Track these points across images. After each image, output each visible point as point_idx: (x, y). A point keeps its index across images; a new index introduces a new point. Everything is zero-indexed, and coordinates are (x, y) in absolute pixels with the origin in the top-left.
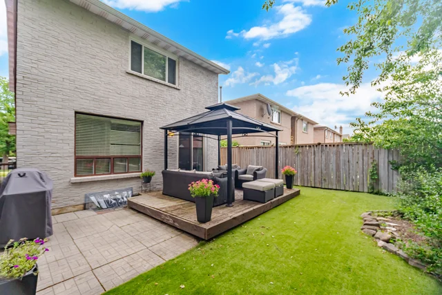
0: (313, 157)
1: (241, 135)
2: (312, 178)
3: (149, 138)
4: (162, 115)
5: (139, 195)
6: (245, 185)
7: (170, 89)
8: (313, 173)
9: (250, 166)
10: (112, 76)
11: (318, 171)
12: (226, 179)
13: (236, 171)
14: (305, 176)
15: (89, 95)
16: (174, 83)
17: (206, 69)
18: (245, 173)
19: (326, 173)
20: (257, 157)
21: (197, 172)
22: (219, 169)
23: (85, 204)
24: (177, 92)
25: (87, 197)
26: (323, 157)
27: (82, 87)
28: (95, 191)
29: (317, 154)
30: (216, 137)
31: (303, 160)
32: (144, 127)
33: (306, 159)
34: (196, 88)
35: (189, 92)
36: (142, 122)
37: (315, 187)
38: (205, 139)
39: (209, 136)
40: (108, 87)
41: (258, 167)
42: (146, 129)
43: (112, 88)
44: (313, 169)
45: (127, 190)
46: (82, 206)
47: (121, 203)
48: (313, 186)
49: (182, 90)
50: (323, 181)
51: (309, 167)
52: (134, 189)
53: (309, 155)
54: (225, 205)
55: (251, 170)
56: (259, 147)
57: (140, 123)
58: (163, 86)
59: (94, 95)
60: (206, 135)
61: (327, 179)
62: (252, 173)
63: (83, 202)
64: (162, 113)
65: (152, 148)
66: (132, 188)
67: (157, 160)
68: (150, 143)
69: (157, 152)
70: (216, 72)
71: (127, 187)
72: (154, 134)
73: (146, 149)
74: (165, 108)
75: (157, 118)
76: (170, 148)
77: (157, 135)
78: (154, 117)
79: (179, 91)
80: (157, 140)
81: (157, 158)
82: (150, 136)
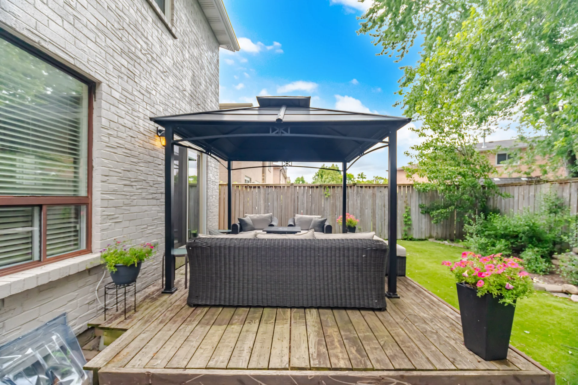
3: (113, 141)
4: (144, 83)
7: (159, 24)
17: (207, 21)
24: (170, 40)
32: (102, 102)
35: (187, 54)
36: (92, 86)
42: (105, 112)
49: (178, 42)
52: (70, 316)
58: (145, 5)
64: (143, 78)
65: (120, 175)
66: (64, 314)
67: (134, 209)
68: (116, 157)
69: (132, 186)
70: (219, 39)
71: (46, 318)
72: (125, 135)
73: (107, 178)
74: (149, 69)
75: (133, 87)
76: (156, 177)
77: (133, 139)
78: (127, 82)
79: (174, 40)
80: (133, 153)
81: (132, 204)
82: (118, 137)
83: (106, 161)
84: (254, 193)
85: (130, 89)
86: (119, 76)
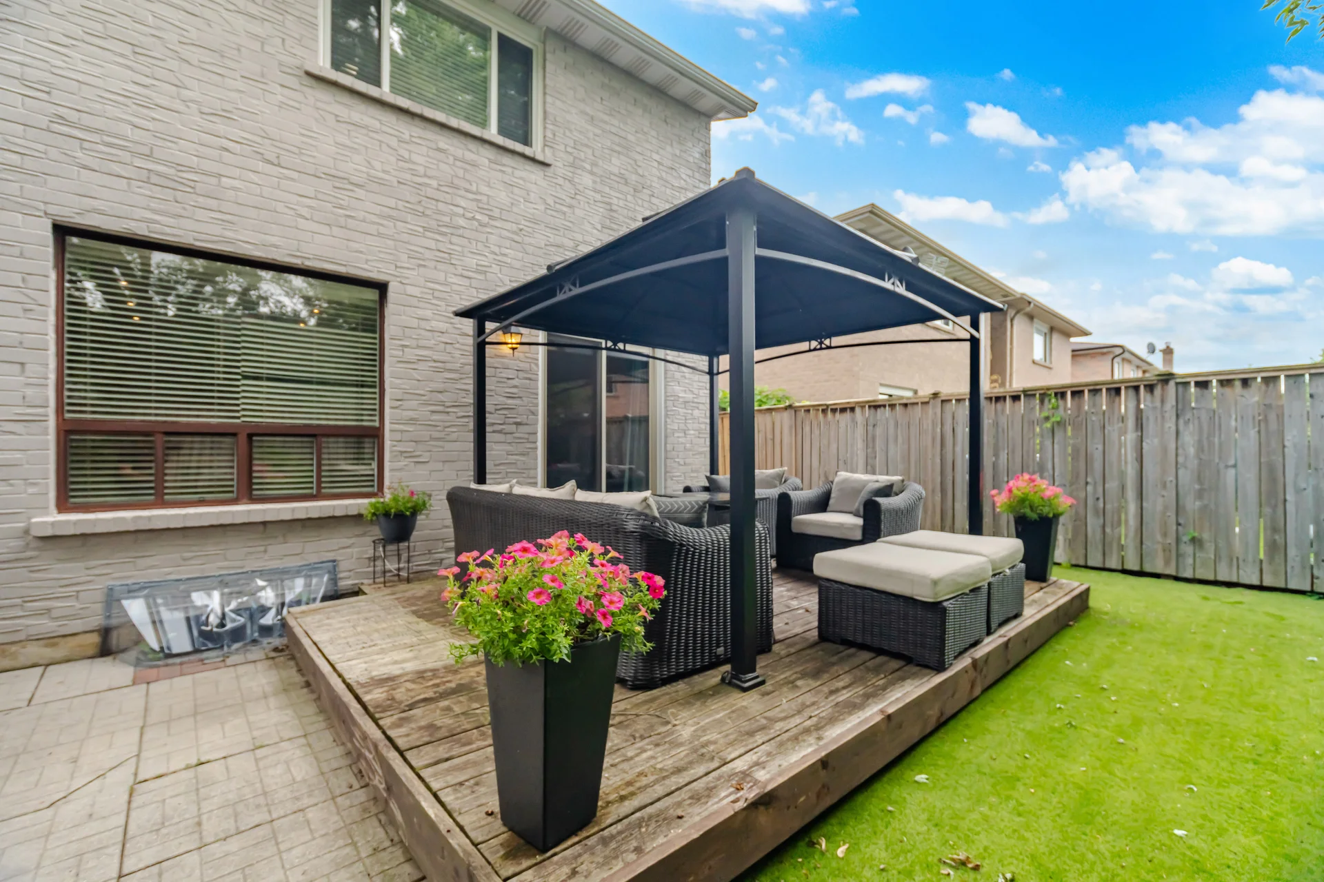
0: (1131, 436)
1: (804, 346)
2: (1126, 533)
3: (410, 354)
4: (472, 262)
5: (357, 592)
6: (826, 563)
7: (507, 159)
8: (1132, 508)
9: (843, 475)
10: (240, 84)
11: (1158, 503)
12: (723, 532)
13: (784, 500)
14: (1093, 523)
15: (126, 156)
16: (526, 141)
17: (658, 91)
18: (822, 504)
19: (1204, 509)
20: (870, 441)
21: (583, 496)
22: (712, 487)
23: (105, 632)
24: (533, 174)
25: (112, 599)
26: (1189, 439)
27: (87, 120)
28: (154, 575)
29: (1151, 427)
30: (702, 361)
31: (1081, 456)
32: (390, 309)
33: (1096, 448)
34: (616, 164)
35: (587, 180)
36: (381, 288)
37: (1140, 574)
38: (658, 370)
39: (671, 355)
40: (221, 127)
41: (884, 479)
42: (395, 318)
43: (236, 133)
44: (1131, 494)
45: (308, 571)
46: (95, 639)
47: (266, 631)
48: (1132, 565)
49: (559, 167)
50: (1188, 549)
51: (1112, 485)
52: (343, 566)
53: (1113, 429)
54: (713, 677)
55: (852, 490)
56: (875, 406)
57: (371, 295)
58: (473, 145)
59: (149, 156)
60: (660, 353)
61: (1206, 536)
62: (858, 504)
63: (97, 621)
64: (470, 255)
65: (424, 398)
66: (334, 561)
67: (448, 446)
68: (415, 375)
69: (448, 413)
70: (702, 110)
71: (313, 558)
72: (433, 342)
73: (400, 403)
74: (483, 237)
75: (446, 273)
76: (505, 399)
77: (448, 346)
78: (436, 268)
79: (547, 169)
80: (448, 366)
81: (448, 438)
82: (418, 347)
83: (398, 381)
84: (842, 425)
85: (441, 277)
86: (420, 266)
